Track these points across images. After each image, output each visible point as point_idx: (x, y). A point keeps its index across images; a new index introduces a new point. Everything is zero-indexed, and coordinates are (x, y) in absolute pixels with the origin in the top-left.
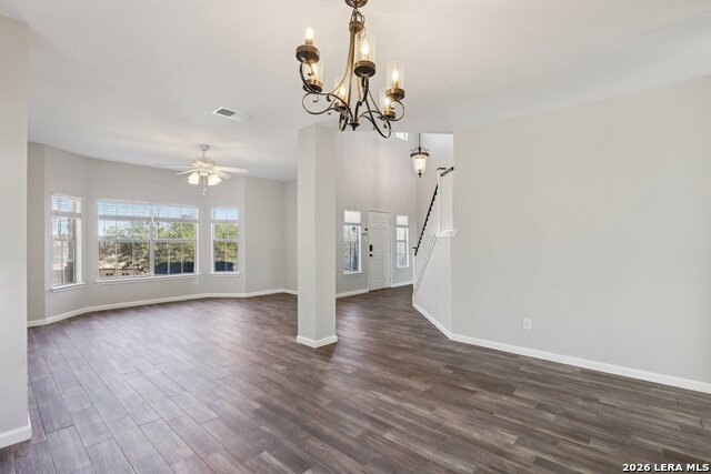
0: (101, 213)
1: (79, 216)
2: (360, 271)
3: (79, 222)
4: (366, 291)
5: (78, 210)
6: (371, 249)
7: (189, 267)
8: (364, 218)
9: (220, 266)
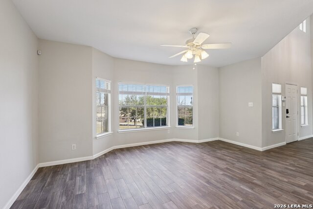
0: (120, 90)
1: (110, 92)
2: (280, 128)
3: (109, 95)
4: (284, 143)
5: (109, 89)
6: (287, 112)
7: (164, 122)
8: (283, 89)
9: (181, 122)
